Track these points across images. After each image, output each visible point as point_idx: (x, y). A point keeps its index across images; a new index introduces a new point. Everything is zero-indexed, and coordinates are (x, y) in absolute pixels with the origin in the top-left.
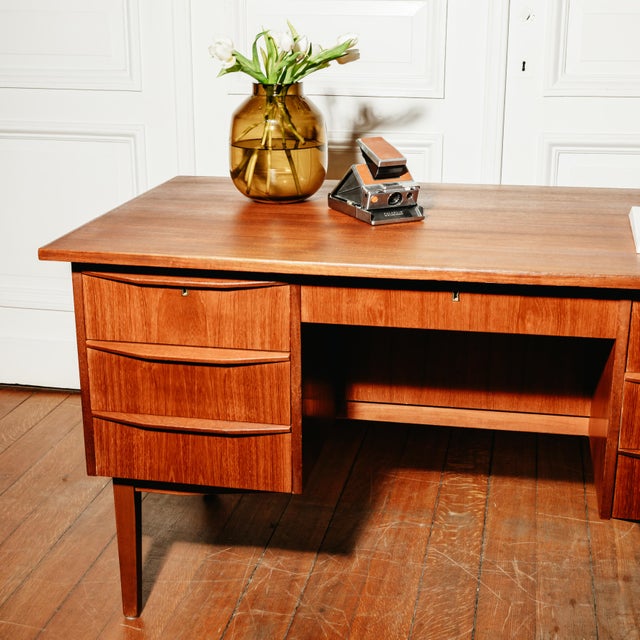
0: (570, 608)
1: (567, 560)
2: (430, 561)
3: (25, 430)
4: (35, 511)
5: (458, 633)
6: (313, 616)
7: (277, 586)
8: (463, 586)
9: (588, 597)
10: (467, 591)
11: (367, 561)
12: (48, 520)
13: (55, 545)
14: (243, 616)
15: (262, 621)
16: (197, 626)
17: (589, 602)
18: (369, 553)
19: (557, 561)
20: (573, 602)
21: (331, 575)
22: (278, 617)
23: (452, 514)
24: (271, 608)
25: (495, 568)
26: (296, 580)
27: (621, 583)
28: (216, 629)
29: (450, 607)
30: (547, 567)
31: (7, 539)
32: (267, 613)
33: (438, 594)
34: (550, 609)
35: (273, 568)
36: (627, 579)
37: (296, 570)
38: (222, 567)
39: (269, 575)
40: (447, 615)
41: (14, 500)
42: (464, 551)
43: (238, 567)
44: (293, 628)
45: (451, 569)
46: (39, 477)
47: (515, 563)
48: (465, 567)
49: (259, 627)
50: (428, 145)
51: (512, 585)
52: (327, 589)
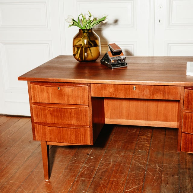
0: (172, 177)
1: (172, 164)
2: (132, 164)
4: (21, 151)
5: (139, 185)
6: (98, 180)
7: (88, 171)
8: (142, 171)
9: (177, 174)
11: (114, 164)
12: (25, 153)
13: (26, 160)
14: (78, 180)
15: (84, 181)
16: (65, 183)
17: (178, 176)
18: (115, 162)
19: (169, 164)
20: (173, 176)
21: (104, 168)
22: (88, 180)
23: (140, 151)
24: (86, 178)
25: (151, 166)
26: (94, 170)
27: (187, 170)
28: (70, 183)
29: (137, 177)
30: (166, 166)
31: (13, 158)
32: (85, 179)
33: (134, 174)
34: (166, 177)
35: (87, 167)
36: (189, 169)
37: (94, 167)
38: (73, 166)
39: (86, 169)
40: (136, 179)
41: (15, 148)
42: (142, 161)
43: (78, 166)
44: (92, 183)
45: (138, 166)
46: (23, 141)
47: (157, 165)
48: (142, 166)
49: (83, 183)
50: (133, 45)
51: (156, 171)
52: (102, 172)
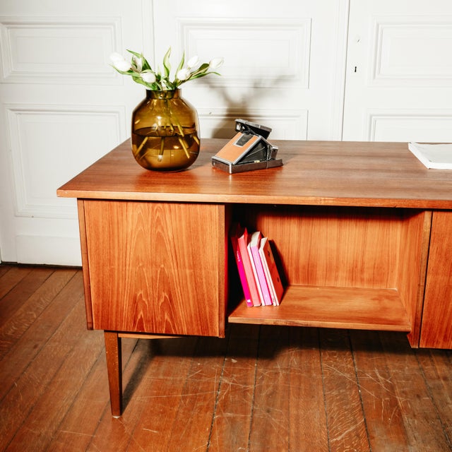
0: (418, 401)
1: (407, 368)
2: (326, 373)
3: (55, 295)
4: (72, 350)
5: (356, 423)
6: (264, 416)
7: (237, 396)
8: (350, 389)
9: (426, 393)
10: (353, 393)
11: (287, 375)
12: (81, 357)
13: (89, 373)
14: (220, 418)
15: (232, 420)
16: (193, 427)
17: (428, 396)
18: (287, 369)
19: (401, 369)
20: (418, 396)
21: (268, 386)
22: (242, 418)
23: (330, 340)
24: (236, 412)
25: (366, 376)
26: (248, 391)
27: (443, 382)
28: (205, 429)
29: (346, 404)
30: (397, 374)
31: (58, 371)
32: (235, 415)
33: (336, 396)
34: (406, 401)
35: (231, 383)
36: (445, 379)
37: (245, 384)
38: (198, 384)
39: (229, 388)
40: (346, 410)
41: (57, 343)
42: (344, 365)
43: (209, 383)
44: (254, 425)
45: (340, 378)
46: (70, 326)
47: (376, 371)
48: (347, 375)
49: (232, 425)
51: (379, 386)
52: (268, 396)
